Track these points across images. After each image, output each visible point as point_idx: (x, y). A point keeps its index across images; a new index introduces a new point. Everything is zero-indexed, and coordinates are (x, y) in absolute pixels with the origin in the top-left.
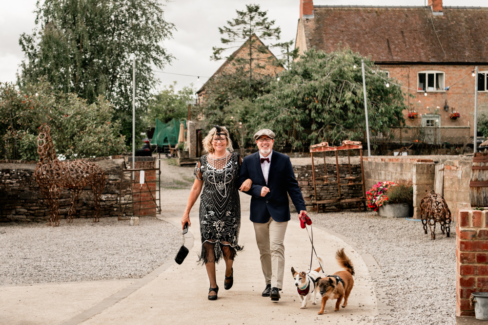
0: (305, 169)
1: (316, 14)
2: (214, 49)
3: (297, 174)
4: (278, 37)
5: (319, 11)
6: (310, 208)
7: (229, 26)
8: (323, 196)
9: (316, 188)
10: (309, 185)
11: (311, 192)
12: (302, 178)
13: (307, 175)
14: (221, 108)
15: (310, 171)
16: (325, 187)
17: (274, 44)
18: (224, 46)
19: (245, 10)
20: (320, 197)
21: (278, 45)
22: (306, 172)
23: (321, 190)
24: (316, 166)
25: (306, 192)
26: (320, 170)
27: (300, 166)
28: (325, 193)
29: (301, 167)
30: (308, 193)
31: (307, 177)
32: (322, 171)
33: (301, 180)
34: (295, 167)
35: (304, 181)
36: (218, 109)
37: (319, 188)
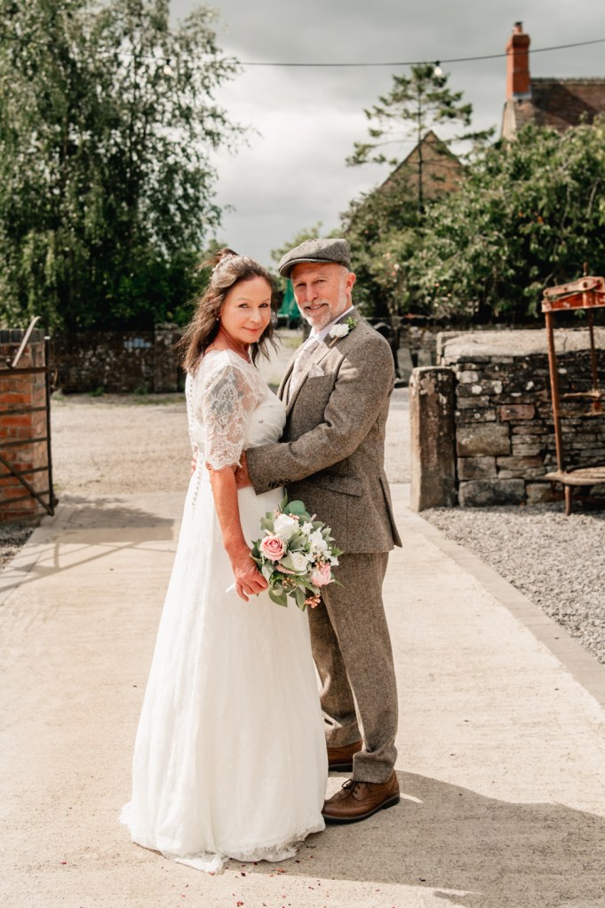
0: (525, 366)
1: (535, 92)
2: (356, 146)
3: (499, 383)
4: (468, 122)
5: (539, 86)
6: (541, 490)
7: (381, 106)
8: (583, 454)
9: (560, 426)
10: (537, 416)
11: (544, 439)
12: (514, 395)
13: (530, 385)
14: (368, 249)
15: (541, 372)
16: (590, 424)
17: (462, 135)
18: (372, 141)
19: (409, 76)
20: (572, 457)
21: (468, 137)
22: (529, 376)
23: (576, 433)
24: (561, 357)
25: (528, 439)
26: (572, 370)
27: (508, 357)
28: (589, 442)
29: (511, 361)
30: (534, 443)
31: (532, 390)
32: (579, 372)
33: (514, 401)
34: (494, 360)
35: (522, 403)
36: (363, 251)
37: (570, 426)
